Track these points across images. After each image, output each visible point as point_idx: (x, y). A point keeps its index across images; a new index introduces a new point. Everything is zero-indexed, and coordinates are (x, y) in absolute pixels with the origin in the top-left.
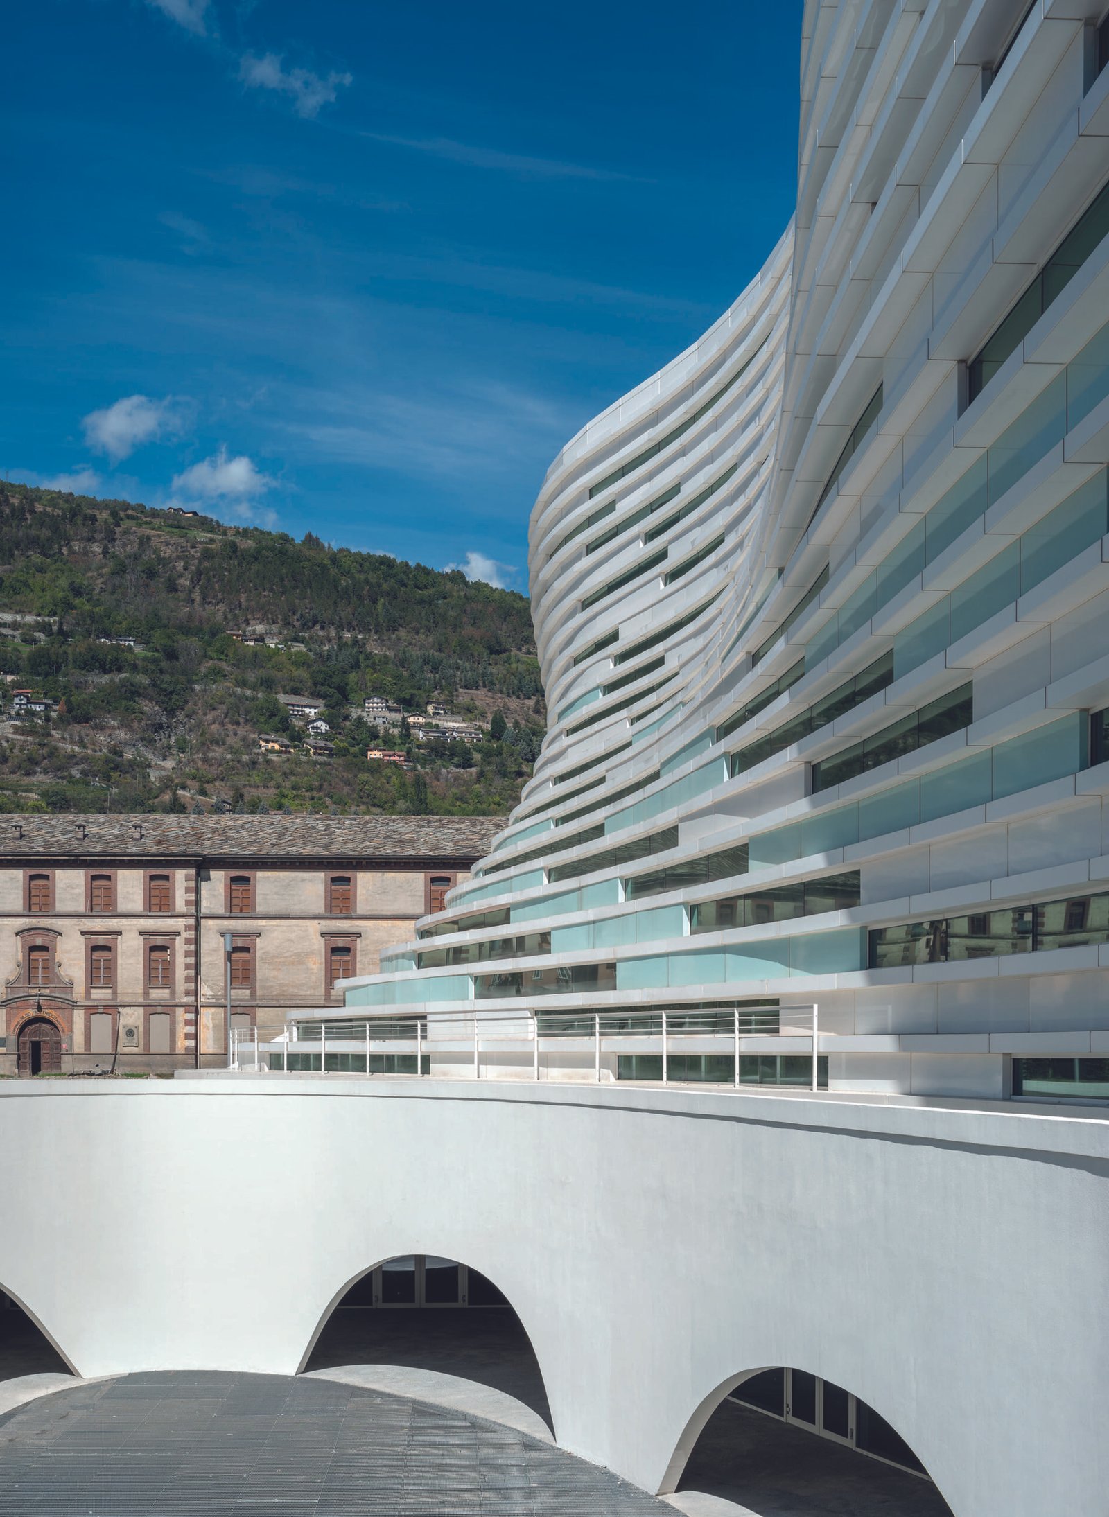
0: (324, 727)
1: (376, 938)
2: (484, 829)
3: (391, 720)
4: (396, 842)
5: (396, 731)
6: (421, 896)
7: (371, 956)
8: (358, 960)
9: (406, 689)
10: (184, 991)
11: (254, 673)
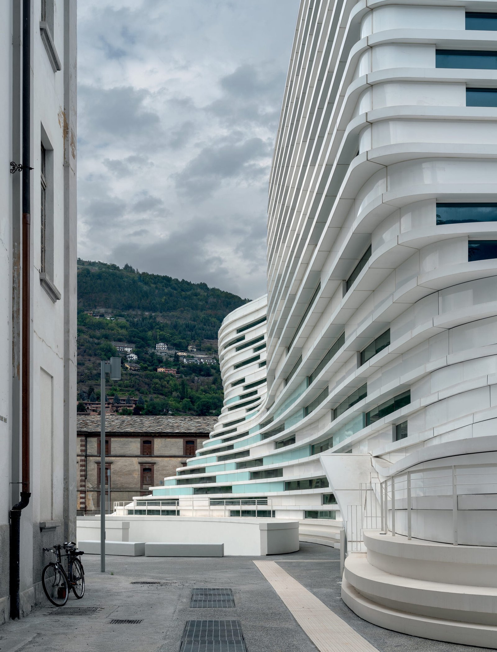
0: (135, 357)
1: (162, 465)
2: (209, 421)
3: (169, 354)
4: (171, 427)
5: (172, 359)
6: (182, 448)
7: (160, 472)
8: (154, 473)
9: (177, 339)
10: (80, 485)
11: (99, 331)
